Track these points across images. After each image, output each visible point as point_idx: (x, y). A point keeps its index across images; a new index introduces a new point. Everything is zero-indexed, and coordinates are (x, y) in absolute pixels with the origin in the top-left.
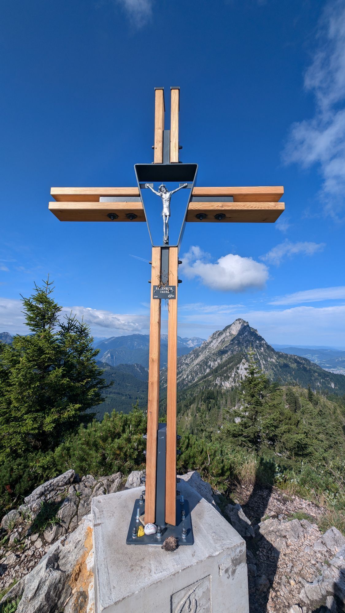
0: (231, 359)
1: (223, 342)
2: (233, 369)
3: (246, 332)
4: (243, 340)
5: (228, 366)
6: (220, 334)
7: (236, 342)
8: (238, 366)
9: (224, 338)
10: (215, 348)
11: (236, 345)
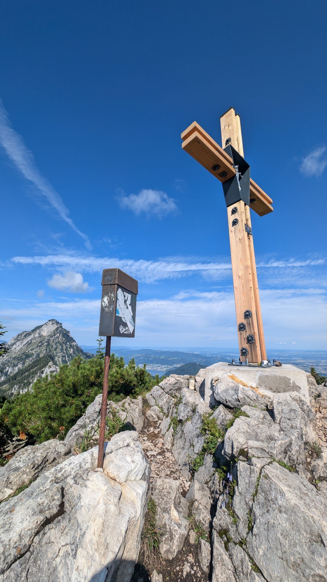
0: (36, 362)
1: (29, 344)
2: (36, 374)
3: (58, 333)
4: (53, 342)
5: (32, 370)
6: (28, 334)
7: (45, 344)
8: (43, 369)
9: (31, 340)
10: (17, 351)
11: (44, 347)
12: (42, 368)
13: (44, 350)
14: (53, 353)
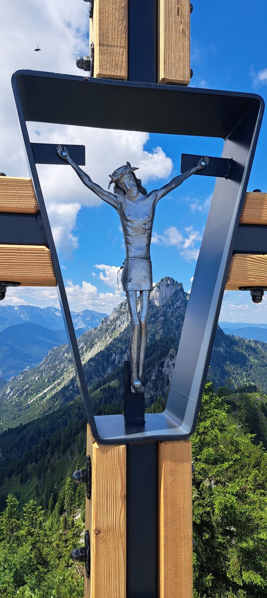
2: (154, 367)
3: (177, 301)
4: (172, 315)
7: (162, 318)
8: (162, 360)
11: (159, 324)
12: (160, 358)
13: (160, 329)
14: (175, 333)
